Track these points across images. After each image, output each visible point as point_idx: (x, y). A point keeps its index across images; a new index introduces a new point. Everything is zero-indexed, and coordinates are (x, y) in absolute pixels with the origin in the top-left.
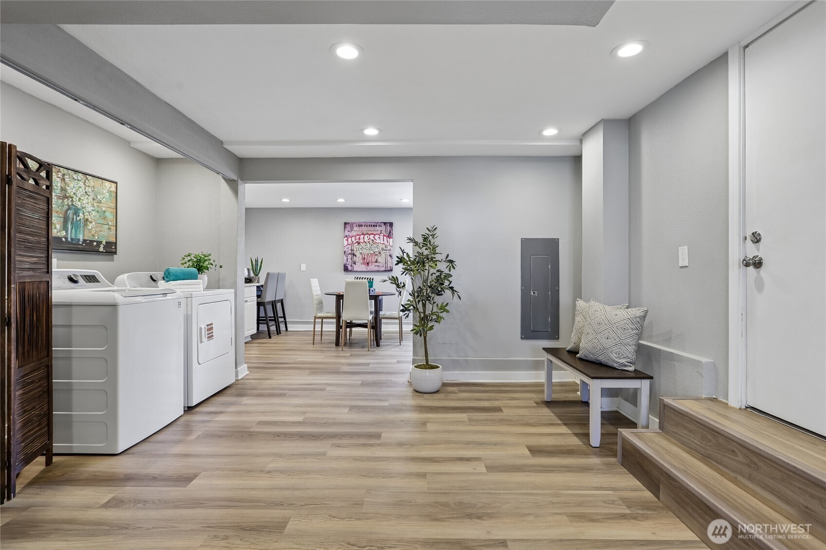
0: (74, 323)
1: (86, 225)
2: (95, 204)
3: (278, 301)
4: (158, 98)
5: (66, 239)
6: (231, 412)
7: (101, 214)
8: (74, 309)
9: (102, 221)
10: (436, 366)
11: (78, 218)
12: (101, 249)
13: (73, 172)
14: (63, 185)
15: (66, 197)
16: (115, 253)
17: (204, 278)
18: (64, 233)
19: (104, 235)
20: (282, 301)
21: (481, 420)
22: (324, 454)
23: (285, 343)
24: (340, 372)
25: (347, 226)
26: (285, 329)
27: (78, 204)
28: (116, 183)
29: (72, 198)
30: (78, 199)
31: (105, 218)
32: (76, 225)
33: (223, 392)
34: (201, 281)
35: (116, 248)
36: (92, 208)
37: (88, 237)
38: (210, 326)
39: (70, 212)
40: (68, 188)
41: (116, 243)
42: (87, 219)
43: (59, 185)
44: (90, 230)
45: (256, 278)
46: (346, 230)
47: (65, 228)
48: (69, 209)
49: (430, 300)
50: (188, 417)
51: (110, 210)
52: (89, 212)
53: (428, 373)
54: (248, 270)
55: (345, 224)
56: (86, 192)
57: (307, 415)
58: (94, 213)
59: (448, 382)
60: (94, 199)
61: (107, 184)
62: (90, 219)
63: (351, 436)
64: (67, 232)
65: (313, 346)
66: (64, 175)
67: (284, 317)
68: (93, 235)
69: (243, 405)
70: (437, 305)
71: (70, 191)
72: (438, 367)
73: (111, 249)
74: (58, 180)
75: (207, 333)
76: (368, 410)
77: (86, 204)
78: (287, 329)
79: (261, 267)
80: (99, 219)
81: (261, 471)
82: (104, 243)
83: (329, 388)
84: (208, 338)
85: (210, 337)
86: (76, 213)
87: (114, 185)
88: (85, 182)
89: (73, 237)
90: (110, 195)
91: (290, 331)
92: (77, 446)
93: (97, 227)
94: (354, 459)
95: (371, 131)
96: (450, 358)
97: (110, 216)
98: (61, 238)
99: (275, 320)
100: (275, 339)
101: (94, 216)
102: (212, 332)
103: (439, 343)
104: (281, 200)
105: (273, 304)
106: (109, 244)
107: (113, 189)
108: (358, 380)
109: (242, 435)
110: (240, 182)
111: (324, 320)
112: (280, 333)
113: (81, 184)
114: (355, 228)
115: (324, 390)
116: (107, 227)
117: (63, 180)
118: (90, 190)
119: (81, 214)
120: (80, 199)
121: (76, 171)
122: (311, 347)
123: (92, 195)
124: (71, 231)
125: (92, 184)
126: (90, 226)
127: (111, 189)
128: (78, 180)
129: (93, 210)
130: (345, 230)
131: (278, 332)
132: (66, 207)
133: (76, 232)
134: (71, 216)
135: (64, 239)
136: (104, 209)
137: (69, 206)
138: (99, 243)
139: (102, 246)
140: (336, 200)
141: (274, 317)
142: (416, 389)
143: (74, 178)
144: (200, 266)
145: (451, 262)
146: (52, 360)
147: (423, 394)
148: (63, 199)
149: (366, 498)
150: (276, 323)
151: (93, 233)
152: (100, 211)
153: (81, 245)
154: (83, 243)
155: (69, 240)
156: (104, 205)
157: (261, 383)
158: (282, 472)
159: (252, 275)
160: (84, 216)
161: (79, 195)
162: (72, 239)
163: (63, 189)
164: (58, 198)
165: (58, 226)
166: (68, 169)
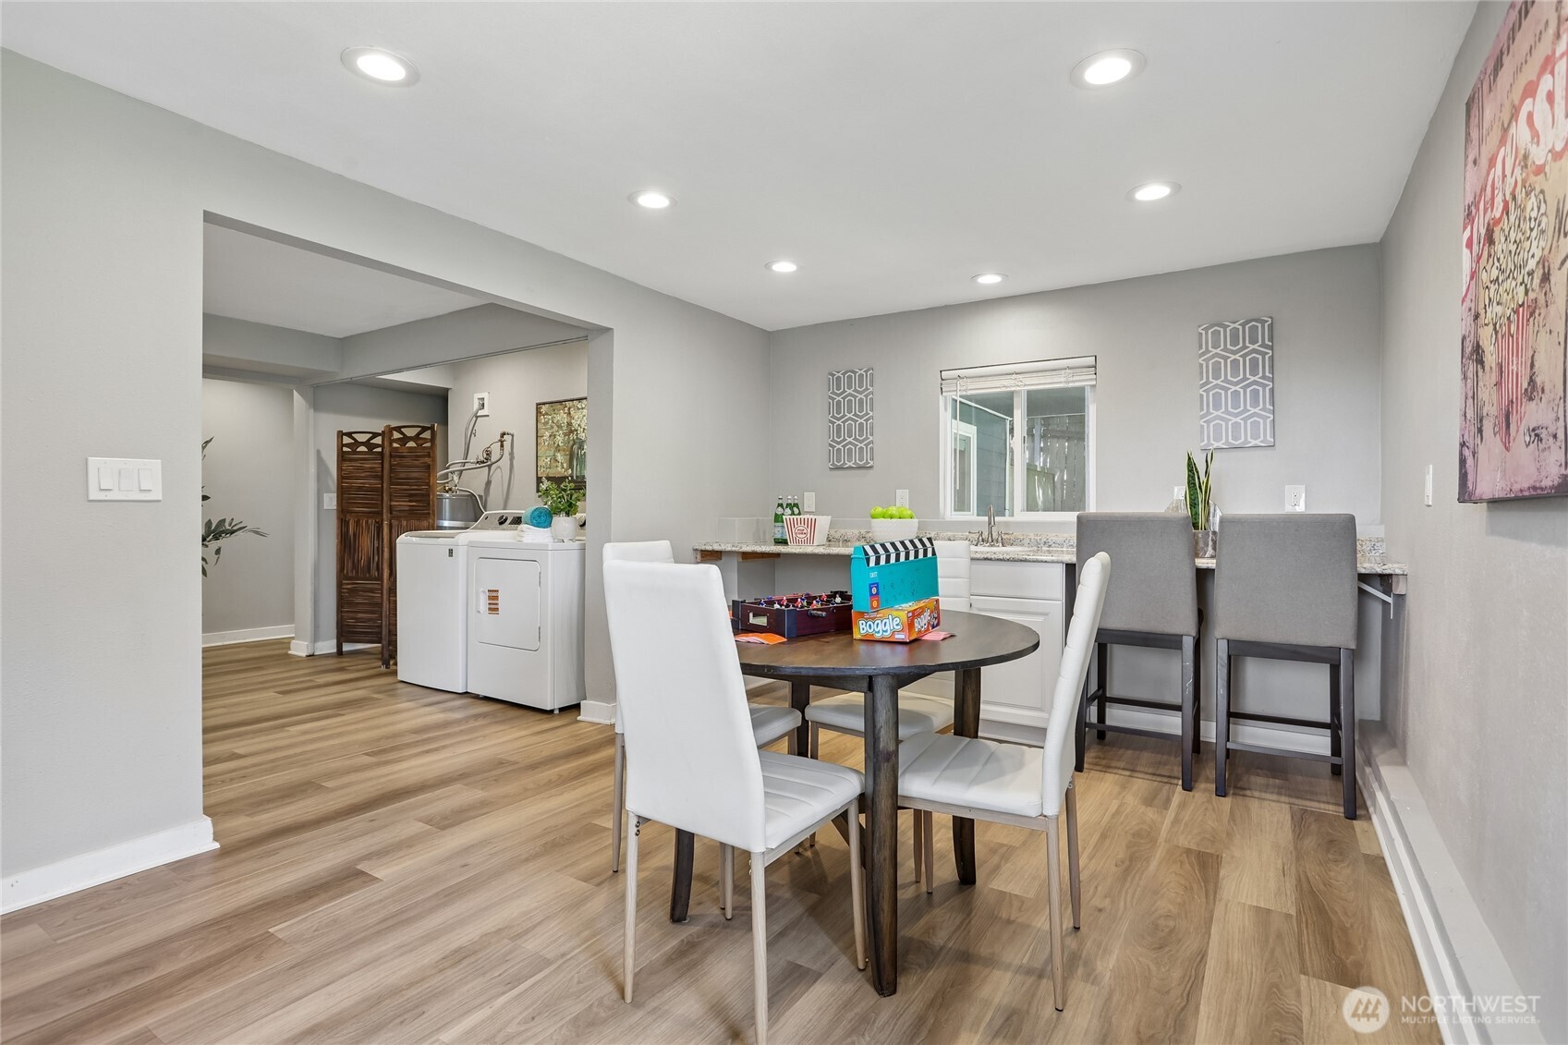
5: (572, 477)
11: (583, 452)
13: (577, 402)
14: (569, 418)
15: (571, 432)
18: (570, 471)
27: (582, 436)
29: (577, 431)
30: (582, 430)
32: (580, 461)
38: (495, 594)
39: (576, 447)
40: (573, 421)
43: (566, 421)
47: (571, 466)
48: (574, 445)
64: (572, 470)
66: (569, 409)
71: (575, 424)
74: (565, 415)
75: (488, 602)
84: (490, 609)
85: (493, 609)
86: (581, 447)
89: (578, 474)
98: (568, 477)
113: (585, 412)
117: (570, 413)
119: (585, 447)
120: (584, 429)
121: (579, 400)
124: (576, 468)
128: (583, 408)
132: (571, 443)
133: (580, 468)
134: (576, 451)
137: (573, 440)
148: (569, 435)
161: (583, 426)
162: (577, 477)
163: (569, 424)
164: (565, 434)
165: (565, 465)
166: (572, 400)
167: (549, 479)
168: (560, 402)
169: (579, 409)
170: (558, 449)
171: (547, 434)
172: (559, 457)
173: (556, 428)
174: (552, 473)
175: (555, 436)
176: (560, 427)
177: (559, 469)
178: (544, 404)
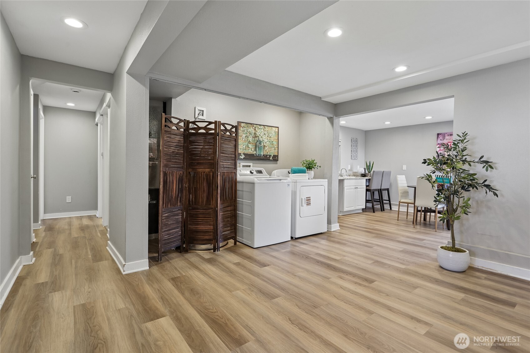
0: (244, 190)
1: (264, 148)
2: (268, 139)
3: (385, 190)
4: (278, 86)
5: (256, 155)
6: (310, 245)
7: (271, 143)
8: (244, 184)
9: (271, 146)
10: (463, 250)
11: (261, 145)
12: (271, 159)
13: (259, 126)
14: (255, 131)
15: (256, 137)
16: (278, 160)
17: (312, 173)
18: (255, 152)
19: (273, 152)
20: (388, 190)
21: (476, 304)
22: (328, 278)
23: (382, 217)
24: (395, 240)
25: (440, 136)
26: (390, 209)
27: (261, 139)
28: (278, 127)
29: (259, 137)
30: (261, 137)
31: (273, 144)
32: (260, 149)
33: (318, 236)
34: (307, 174)
35: (278, 158)
36: (267, 140)
37: (265, 153)
38: (309, 198)
39: (258, 143)
40: (257, 133)
41: (278, 156)
42: (265, 145)
43: (253, 132)
44: (266, 150)
45: (369, 174)
46: (439, 139)
47: (256, 150)
48: (257, 142)
49: (457, 195)
50: (293, 243)
51: (275, 140)
52: (266, 142)
53: (451, 254)
54: (365, 169)
55: (438, 134)
56: (264, 134)
57: (345, 258)
58: (268, 142)
59: (484, 269)
60: (268, 136)
61: (274, 129)
62: (266, 145)
63: (354, 275)
64: (256, 152)
65: (397, 221)
66: (255, 127)
67: (389, 200)
68: (267, 153)
69: (320, 243)
70: (464, 199)
71: (258, 134)
72: (465, 251)
73: (275, 159)
74: (253, 130)
75: (306, 202)
76: (386, 266)
77: (265, 139)
78: (391, 209)
79: (372, 167)
80: (270, 145)
81: (293, 274)
82: (272, 156)
83: (376, 248)
84: (307, 204)
85: (309, 204)
86: (260, 143)
87: (277, 129)
88: (264, 129)
89: (259, 154)
90: (275, 134)
91: (393, 210)
92: (245, 241)
93: (269, 149)
94: (341, 287)
95: (401, 69)
96: (489, 249)
97: (275, 143)
98: (254, 154)
99: (380, 202)
100: (378, 214)
101: (268, 144)
102: (310, 202)
103: (478, 234)
104: (384, 123)
105: (380, 191)
106: (274, 156)
107: (277, 130)
108: (400, 248)
109: (303, 257)
110: (334, 117)
111: (409, 205)
112: (384, 210)
113: (262, 130)
114: (447, 137)
115: (371, 247)
116: (274, 148)
117: (255, 129)
118: (266, 132)
119: (262, 144)
120: (262, 137)
121: (260, 125)
122: (395, 222)
123: (267, 135)
124: (258, 151)
125: (267, 129)
126: (266, 148)
127: (276, 131)
128: (261, 129)
129: (267, 141)
130: (437, 139)
131: (383, 209)
132: (256, 141)
133: (260, 151)
134: (258, 145)
135: (255, 155)
136: (272, 140)
137: (257, 140)
138: (270, 156)
139: (271, 157)
140: (425, 117)
141: (380, 199)
142: (441, 266)
143: (259, 128)
144: (310, 166)
145: (487, 162)
146: (236, 204)
147: (443, 270)
148: (255, 138)
149: (322, 307)
150: (380, 203)
151: (267, 151)
152: (271, 141)
153: (262, 157)
154: (263, 156)
155: (257, 155)
156: (272, 139)
157: (340, 235)
158: (300, 277)
159: (367, 172)
160: (264, 144)
161: (261, 135)
162: (258, 155)
163: (255, 134)
164: (253, 137)
165: (253, 150)
166: (257, 125)
167: (244, 154)
168: (251, 124)
169: (259, 129)
170: (249, 142)
171: (244, 135)
172: (250, 146)
173: (248, 134)
174: (246, 152)
175: (248, 137)
176: (250, 134)
177: (250, 151)
178: (243, 123)
